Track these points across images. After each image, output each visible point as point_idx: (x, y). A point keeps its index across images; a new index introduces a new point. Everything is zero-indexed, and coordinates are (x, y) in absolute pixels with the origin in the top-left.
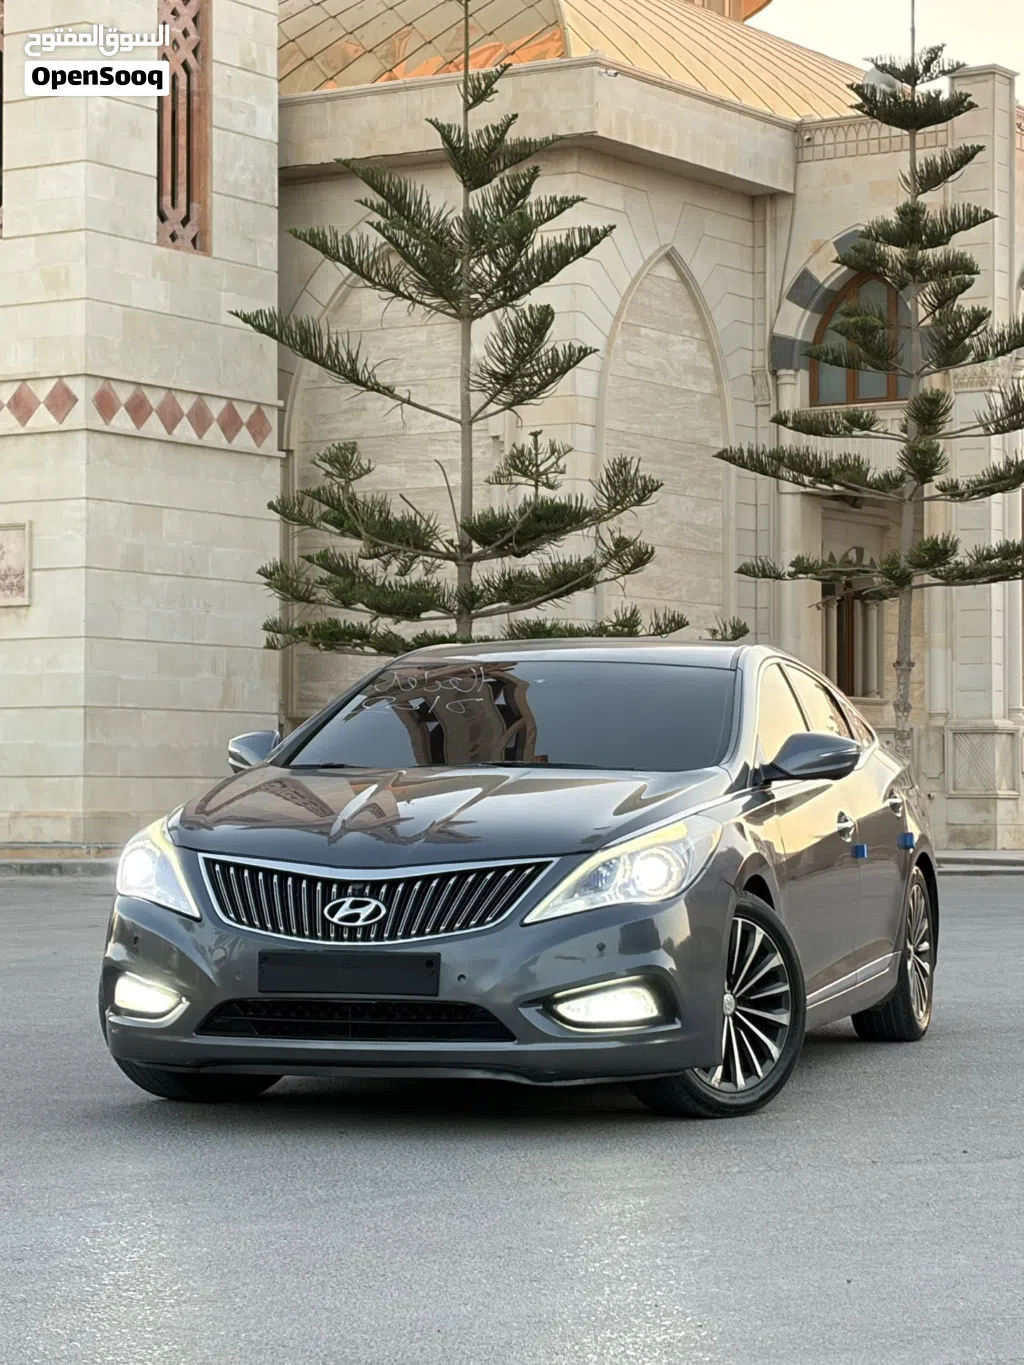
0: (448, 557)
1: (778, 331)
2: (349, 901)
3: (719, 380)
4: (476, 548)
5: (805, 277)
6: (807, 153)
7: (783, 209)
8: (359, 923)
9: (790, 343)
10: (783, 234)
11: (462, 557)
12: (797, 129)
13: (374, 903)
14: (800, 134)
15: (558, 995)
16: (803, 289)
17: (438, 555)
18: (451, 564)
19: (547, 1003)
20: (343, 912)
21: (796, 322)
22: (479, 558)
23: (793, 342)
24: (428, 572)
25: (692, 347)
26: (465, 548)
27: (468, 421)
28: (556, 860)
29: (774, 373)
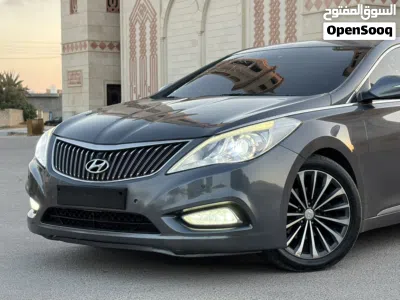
2: (96, 161)
8: (98, 172)
13: (105, 162)
15: (185, 210)
19: (178, 215)
20: (92, 166)
28: (191, 141)
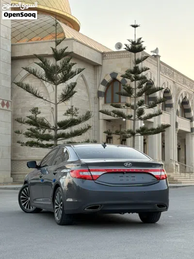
0: (53, 129)
1: (99, 90)
3: (89, 98)
4: (58, 128)
5: (104, 80)
6: (104, 58)
7: (100, 68)
9: (101, 92)
10: (100, 72)
11: (55, 129)
12: (103, 54)
14: (103, 55)
16: (104, 82)
17: (51, 129)
18: (53, 131)
21: (102, 88)
22: (59, 129)
23: (102, 92)
24: (49, 132)
25: (85, 92)
26: (56, 128)
27: (56, 104)
29: (98, 98)
